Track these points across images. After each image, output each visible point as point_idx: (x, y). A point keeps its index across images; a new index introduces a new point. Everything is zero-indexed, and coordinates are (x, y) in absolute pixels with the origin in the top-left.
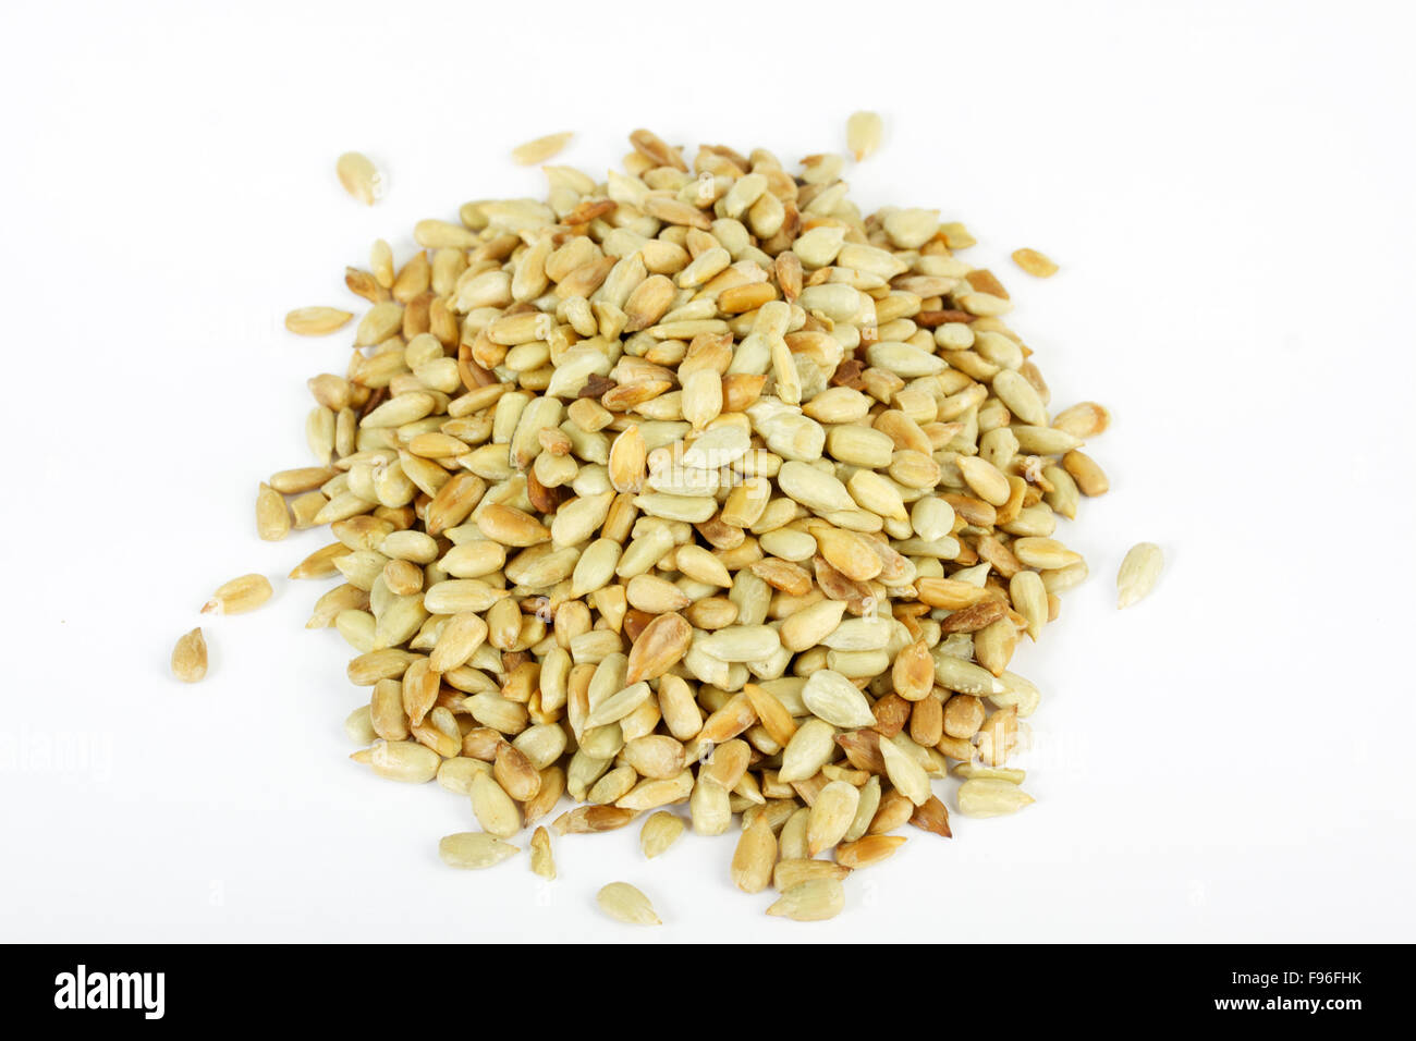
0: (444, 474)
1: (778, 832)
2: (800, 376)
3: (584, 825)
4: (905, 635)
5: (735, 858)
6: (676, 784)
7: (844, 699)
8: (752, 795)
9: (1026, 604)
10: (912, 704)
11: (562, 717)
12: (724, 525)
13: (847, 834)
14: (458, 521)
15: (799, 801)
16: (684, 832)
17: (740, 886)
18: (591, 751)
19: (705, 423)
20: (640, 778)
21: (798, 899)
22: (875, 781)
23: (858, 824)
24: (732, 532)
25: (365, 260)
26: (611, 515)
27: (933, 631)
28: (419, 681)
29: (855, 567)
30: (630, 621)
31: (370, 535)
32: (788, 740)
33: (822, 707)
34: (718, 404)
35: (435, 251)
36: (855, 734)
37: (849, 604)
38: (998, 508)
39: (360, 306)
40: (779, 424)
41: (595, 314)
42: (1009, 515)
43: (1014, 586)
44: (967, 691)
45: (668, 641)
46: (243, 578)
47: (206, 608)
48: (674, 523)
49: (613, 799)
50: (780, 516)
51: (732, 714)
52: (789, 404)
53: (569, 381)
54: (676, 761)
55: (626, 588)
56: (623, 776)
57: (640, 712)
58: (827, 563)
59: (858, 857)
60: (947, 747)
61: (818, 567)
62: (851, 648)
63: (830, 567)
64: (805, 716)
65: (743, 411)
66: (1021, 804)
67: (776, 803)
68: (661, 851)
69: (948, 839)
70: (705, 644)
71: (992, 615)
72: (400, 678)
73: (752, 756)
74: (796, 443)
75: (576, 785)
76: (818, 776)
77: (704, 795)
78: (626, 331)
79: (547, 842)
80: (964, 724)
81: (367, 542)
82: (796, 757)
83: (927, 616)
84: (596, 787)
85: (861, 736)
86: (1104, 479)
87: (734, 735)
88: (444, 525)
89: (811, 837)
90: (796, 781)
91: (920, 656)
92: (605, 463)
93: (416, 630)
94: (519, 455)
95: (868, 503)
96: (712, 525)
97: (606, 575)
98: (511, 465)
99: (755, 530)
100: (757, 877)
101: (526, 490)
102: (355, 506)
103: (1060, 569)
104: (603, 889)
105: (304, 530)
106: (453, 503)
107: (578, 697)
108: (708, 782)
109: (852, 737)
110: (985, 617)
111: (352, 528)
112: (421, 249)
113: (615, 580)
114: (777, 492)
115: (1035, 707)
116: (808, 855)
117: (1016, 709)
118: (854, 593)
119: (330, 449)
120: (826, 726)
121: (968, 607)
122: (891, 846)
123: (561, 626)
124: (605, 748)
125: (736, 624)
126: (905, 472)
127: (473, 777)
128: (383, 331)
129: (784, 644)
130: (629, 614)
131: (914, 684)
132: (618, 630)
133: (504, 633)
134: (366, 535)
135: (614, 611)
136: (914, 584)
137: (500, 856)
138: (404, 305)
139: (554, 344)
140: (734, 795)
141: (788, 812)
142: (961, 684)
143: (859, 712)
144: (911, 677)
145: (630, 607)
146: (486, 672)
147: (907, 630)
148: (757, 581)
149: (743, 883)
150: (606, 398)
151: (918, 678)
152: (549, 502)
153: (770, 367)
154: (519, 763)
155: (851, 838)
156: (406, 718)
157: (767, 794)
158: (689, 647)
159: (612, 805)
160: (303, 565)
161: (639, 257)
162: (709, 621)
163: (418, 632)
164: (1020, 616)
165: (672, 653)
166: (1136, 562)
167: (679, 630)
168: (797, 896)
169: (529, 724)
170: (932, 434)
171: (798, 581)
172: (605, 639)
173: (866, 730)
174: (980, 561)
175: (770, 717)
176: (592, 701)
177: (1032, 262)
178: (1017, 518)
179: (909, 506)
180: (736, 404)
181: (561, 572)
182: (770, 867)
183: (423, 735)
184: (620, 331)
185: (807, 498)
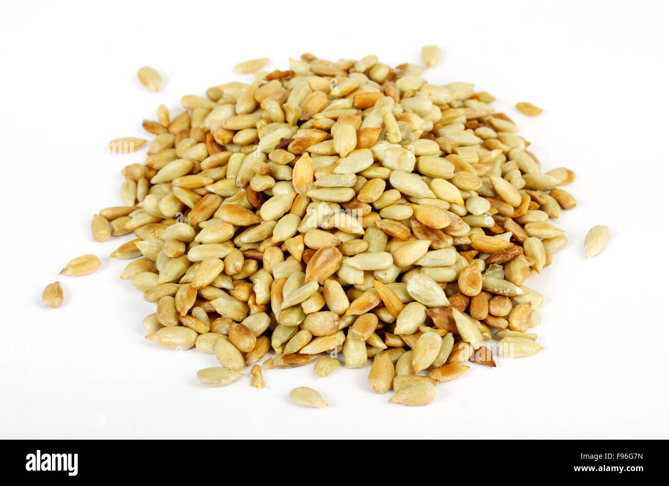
0: (198, 197)
1: (395, 363)
2: (401, 131)
3: (282, 363)
4: (464, 262)
5: (370, 373)
6: (335, 338)
7: (431, 289)
8: (378, 343)
9: (533, 253)
10: (470, 298)
11: (268, 308)
12: (360, 202)
13: (435, 362)
14: (207, 218)
15: (407, 348)
16: (340, 367)
17: (374, 387)
18: (285, 321)
19: (347, 152)
20: (314, 337)
21: (408, 391)
22: (450, 335)
23: (441, 356)
24: (364, 205)
25: (153, 117)
26: (294, 205)
27: (481, 264)
28: (185, 294)
29: (435, 221)
30: (307, 254)
31: (156, 231)
32: (398, 313)
33: (419, 293)
34: (354, 143)
35: (193, 110)
36: (438, 309)
37: (432, 242)
38: (515, 208)
39: (150, 137)
40: (389, 153)
41: (284, 111)
42: (521, 212)
43: (526, 245)
44: (501, 292)
45: (327, 261)
46: (84, 256)
47: (63, 272)
48: (331, 202)
49: (298, 348)
50: (392, 197)
51: (367, 299)
52: (394, 143)
53: (269, 143)
54: (335, 323)
55: (303, 238)
56: (304, 335)
57: (313, 298)
58: (419, 222)
59: (442, 374)
60: (491, 321)
61: (414, 224)
62: (434, 265)
63: (421, 223)
64: (410, 300)
65: (369, 148)
66: (534, 350)
67: (393, 350)
68: (326, 375)
69: (494, 368)
70: (349, 261)
71: (514, 252)
72: (174, 296)
73: (378, 324)
74: (399, 161)
75: (276, 342)
76: (418, 332)
77: (351, 345)
78: (301, 119)
79: (260, 371)
80: (502, 308)
81: (155, 235)
82: (404, 320)
83: (477, 257)
84: (288, 344)
85: (442, 310)
86: (573, 199)
87: (368, 310)
88: (199, 220)
89: (414, 363)
90: (404, 335)
91: (474, 271)
92: (290, 178)
93: (183, 273)
94: (242, 179)
95: (441, 195)
96: (352, 203)
97: (292, 231)
98: (237, 185)
99: (377, 205)
100: (383, 384)
101: (245, 198)
102: (147, 219)
103: (551, 239)
104: (293, 390)
105: (119, 236)
106: (204, 208)
107: (277, 295)
108: (353, 335)
109: (437, 311)
110: (511, 253)
111: (145, 229)
112: (184, 110)
113: (298, 233)
114: (389, 187)
115: (541, 305)
116: (413, 372)
117: (530, 304)
118: (435, 237)
119: (134, 198)
120: (421, 305)
121: (500, 250)
122: (460, 369)
123: (267, 260)
124: (293, 319)
125: (366, 251)
126: (461, 181)
127: (216, 341)
128: (164, 146)
129: (395, 263)
130: (306, 251)
131: (471, 286)
132: (300, 260)
133: (234, 265)
134: (154, 231)
135: (297, 249)
136: (469, 237)
137: (233, 378)
138: (175, 135)
139: (260, 127)
140: (368, 345)
141: (400, 353)
142: (498, 288)
143: (440, 298)
144: (469, 283)
145: (306, 247)
146: (223, 289)
147: (466, 260)
148: (379, 232)
149: (375, 385)
150: (290, 147)
151: (473, 283)
152: (259, 201)
153: (383, 126)
154: (243, 330)
155: (438, 365)
156: (178, 314)
157: (387, 343)
158: (341, 264)
159: (297, 353)
160: (118, 249)
161: (307, 84)
162: (352, 250)
163: (184, 274)
164: (530, 258)
165: (331, 268)
166: (594, 234)
167: (335, 254)
168: (407, 391)
169: (248, 314)
170: (476, 168)
171: (402, 231)
172: (293, 264)
173: (444, 308)
174: (505, 231)
175: (389, 300)
176: (285, 295)
177: (527, 109)
178: (526, 213)
179: (465, 200)
180: (364, 144)
181: (266, 232)
182: (390, 379)
183: (187, 321)
184: (297, 119)
185: (406, 188)
